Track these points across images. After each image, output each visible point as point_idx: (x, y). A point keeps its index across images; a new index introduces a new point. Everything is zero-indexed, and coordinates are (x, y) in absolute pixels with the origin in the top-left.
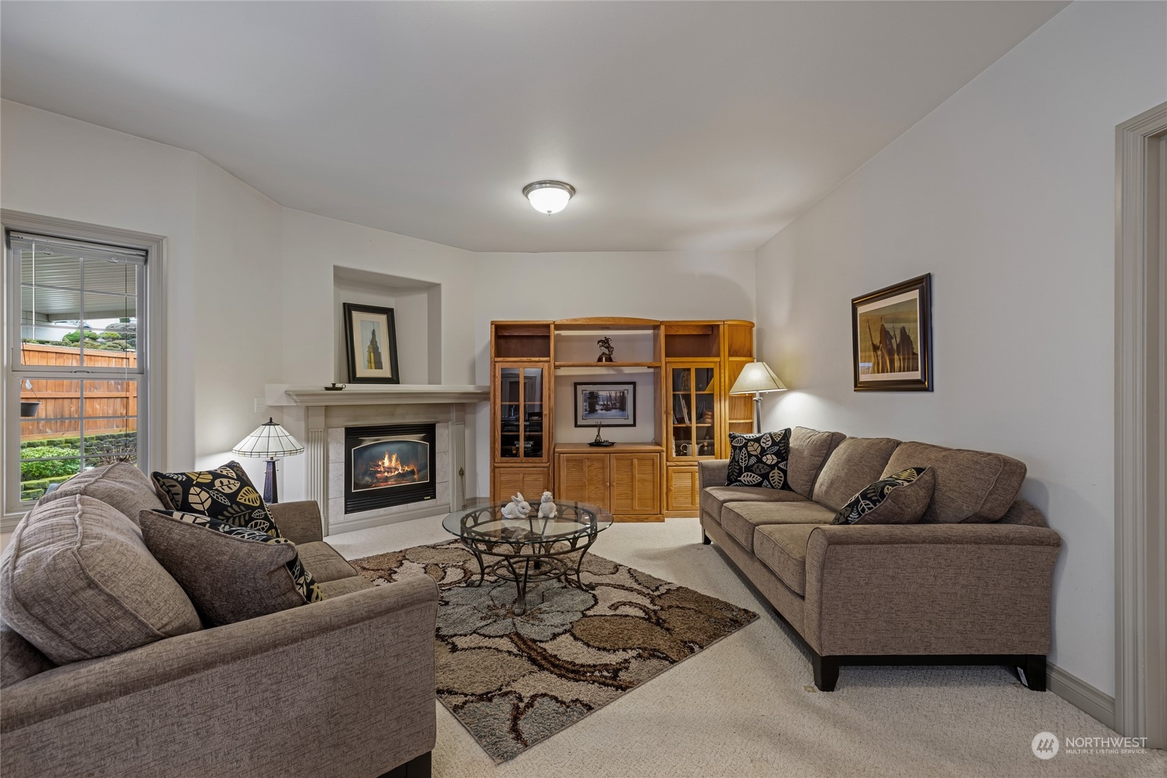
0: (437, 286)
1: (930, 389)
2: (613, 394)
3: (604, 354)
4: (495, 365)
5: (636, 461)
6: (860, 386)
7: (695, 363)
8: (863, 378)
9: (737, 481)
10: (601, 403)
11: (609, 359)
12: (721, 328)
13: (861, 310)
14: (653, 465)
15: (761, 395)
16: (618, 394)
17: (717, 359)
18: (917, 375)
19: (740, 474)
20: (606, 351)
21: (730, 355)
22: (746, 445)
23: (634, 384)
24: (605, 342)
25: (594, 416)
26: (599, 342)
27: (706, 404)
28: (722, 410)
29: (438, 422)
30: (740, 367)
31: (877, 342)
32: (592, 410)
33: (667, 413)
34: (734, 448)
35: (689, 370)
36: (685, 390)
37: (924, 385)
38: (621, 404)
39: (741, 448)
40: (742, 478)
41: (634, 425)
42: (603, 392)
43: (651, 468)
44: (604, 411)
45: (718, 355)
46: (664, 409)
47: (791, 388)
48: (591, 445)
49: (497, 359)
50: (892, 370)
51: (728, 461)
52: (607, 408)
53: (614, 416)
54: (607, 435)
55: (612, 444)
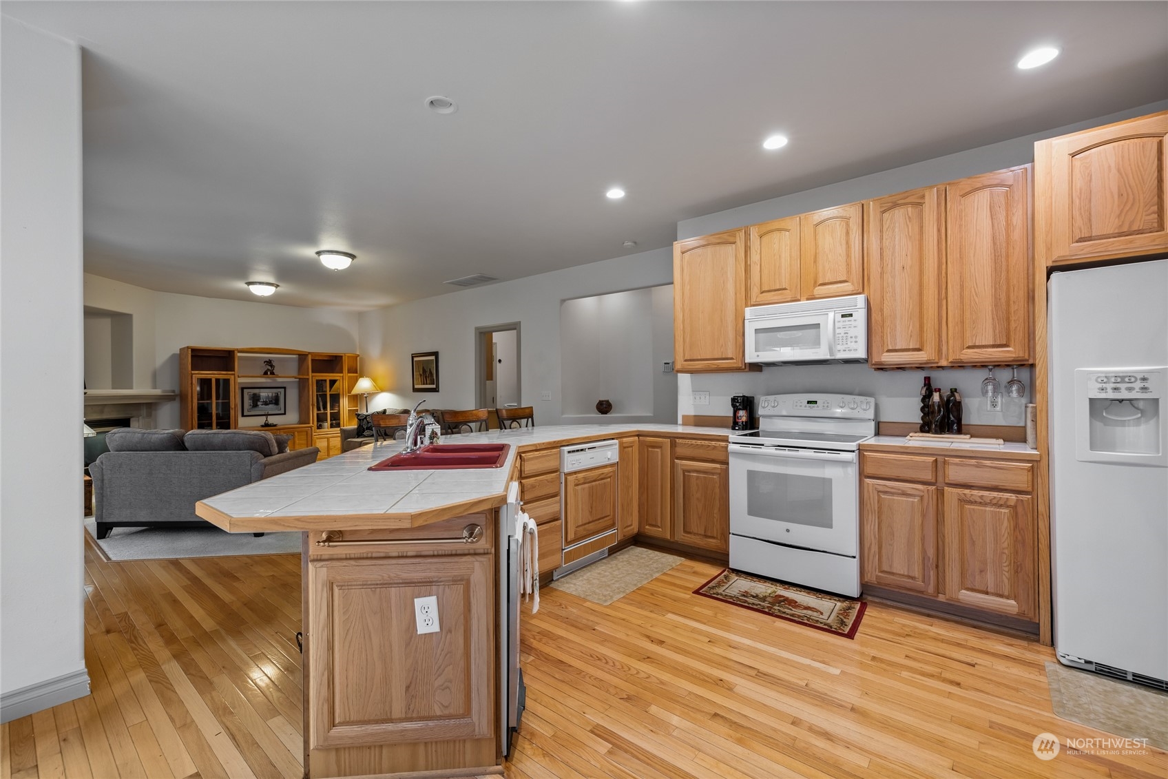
0: (129, 317)
1: (438, 391)
2: (270, 395)
3: (268, 370)
4: (192, 376)
5: (296, 433)
6: (415, 390)
7: (328, 376)
8: (416, 387)
9: (362, 435)
10: (262, 400)
11: (272, 373)
12: (344, 357)
13: (415, 359)
14: (307, 435)
15: (368, 394)
16: (274, 395)
17: (342, 375)
18: (434, 386)
19: (364, 431)
20: (270, 368)
21: (349, 372)
22: (366, 418)
23: (285, 388)
24: (269, 362)
25: (256, 409)
26: (265, 362)
27: (335, 399)
28: (345, 404)
29: (132, 417)
30: (356, 381)
31: (421, 373)
32: (255, 405)
33: (313, 405)
34: (360, 420)
35: (326, 380)
36: (323, 392)
37: (436, 390)
38: (275, 401)
39: (363, 419)
40: (364, 434)
41: (285, 414)
42: (264, 394)
43: (305, 436)
44: (264, 406)
45: (342, 373)
46: (311, 403)
47: (383, 391)
48: (262, 426)
49: (193, 372)
50: (427, 384)
51: (356, 427)
52: (266, 403)
53: (271, 408)
54: (272, 420)
55: (275, 425)
